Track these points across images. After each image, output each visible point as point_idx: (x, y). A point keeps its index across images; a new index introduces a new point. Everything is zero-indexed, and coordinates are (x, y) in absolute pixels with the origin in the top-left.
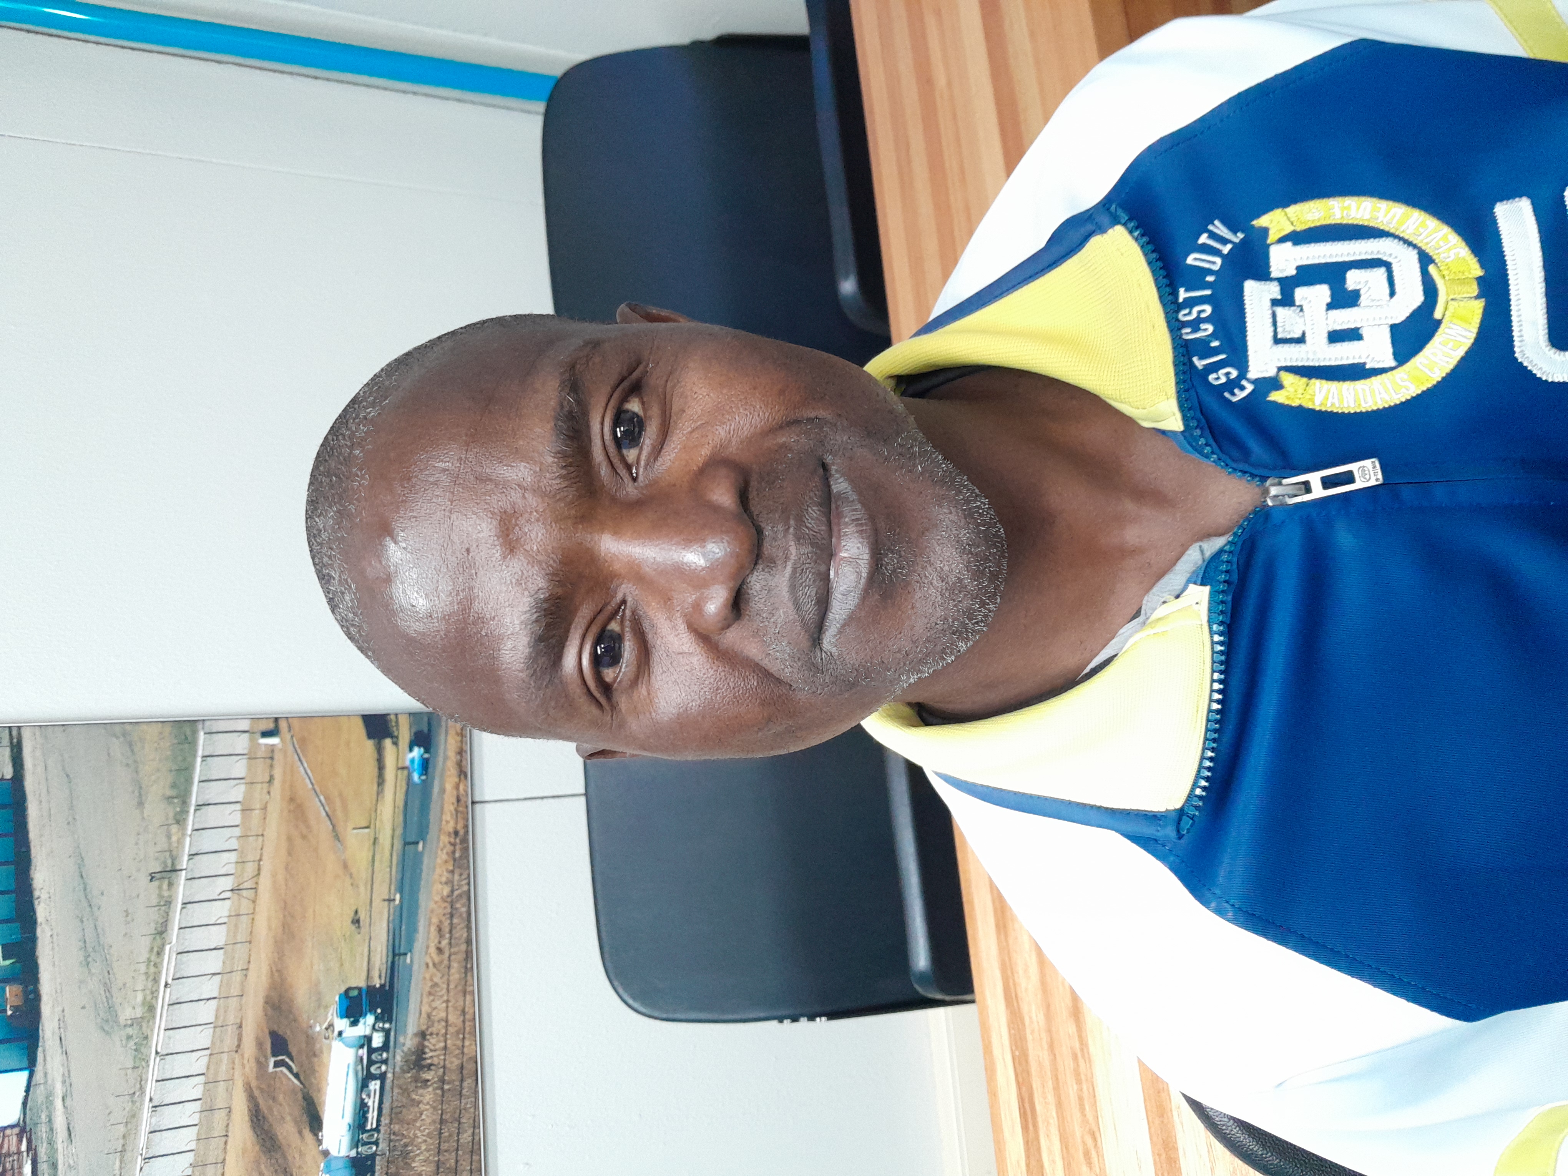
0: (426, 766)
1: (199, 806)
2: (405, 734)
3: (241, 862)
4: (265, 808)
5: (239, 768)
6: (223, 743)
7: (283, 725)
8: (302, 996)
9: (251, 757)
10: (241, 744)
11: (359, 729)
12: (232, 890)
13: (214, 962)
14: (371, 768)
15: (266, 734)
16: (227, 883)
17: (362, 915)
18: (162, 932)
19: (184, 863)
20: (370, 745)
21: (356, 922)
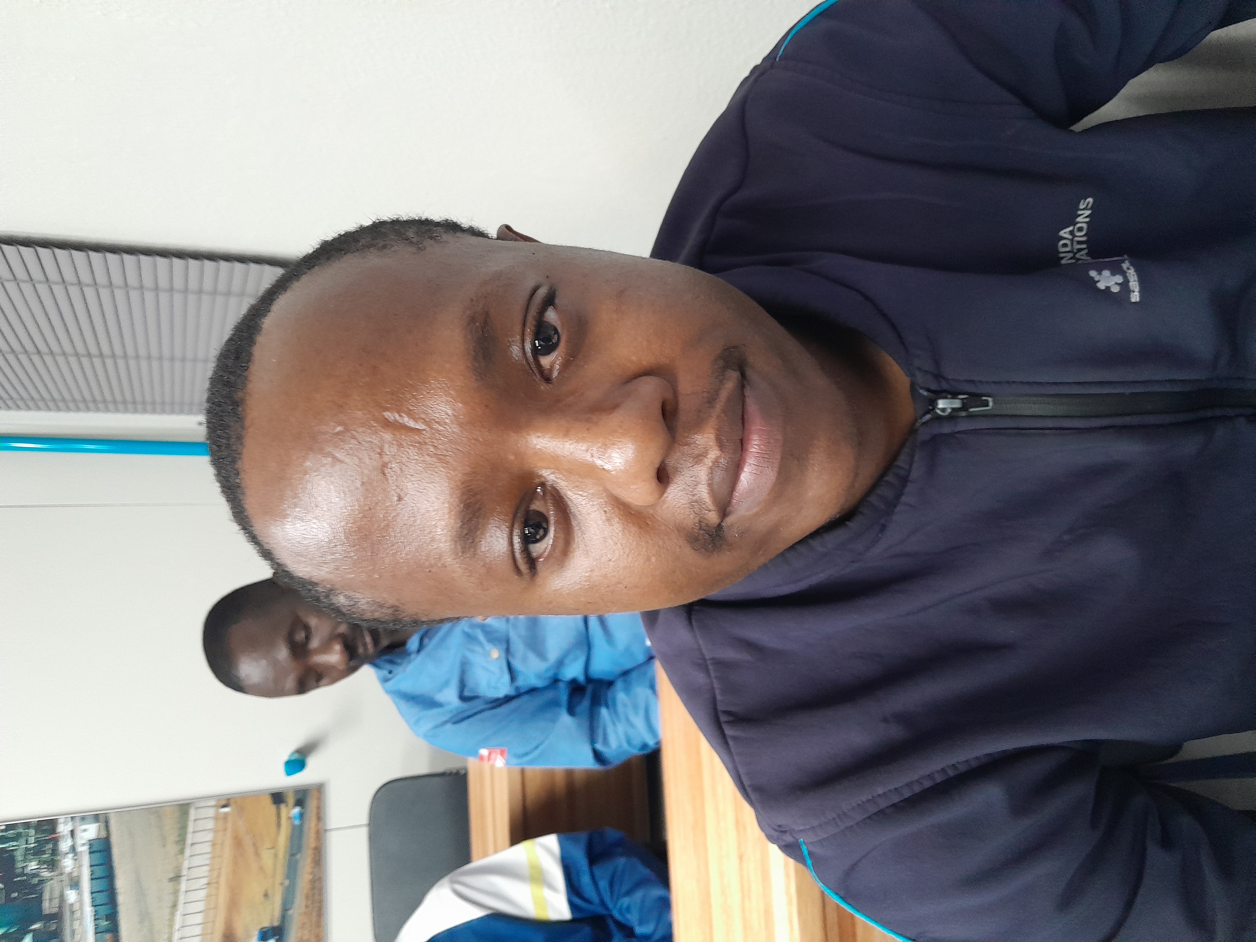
0: (302, 816)
1: (192, 844)
2: (291, 800)
3: (211, 871)
4: (222, 844)
5: (210, 824)
6: (204, 813)
7: (232, 801)
8: (239, 932)
9: (216, 818)
10: (211, 812)
11: (268, 801)
12: (207, 884)
13: (199, 919)
14: (274, 819)
15: (224, 806)
16: (205, 881)
17: (270, 892)
18: (174, 906)
19: (184, 872)
20: (273, 808)
21: (266, 895)
